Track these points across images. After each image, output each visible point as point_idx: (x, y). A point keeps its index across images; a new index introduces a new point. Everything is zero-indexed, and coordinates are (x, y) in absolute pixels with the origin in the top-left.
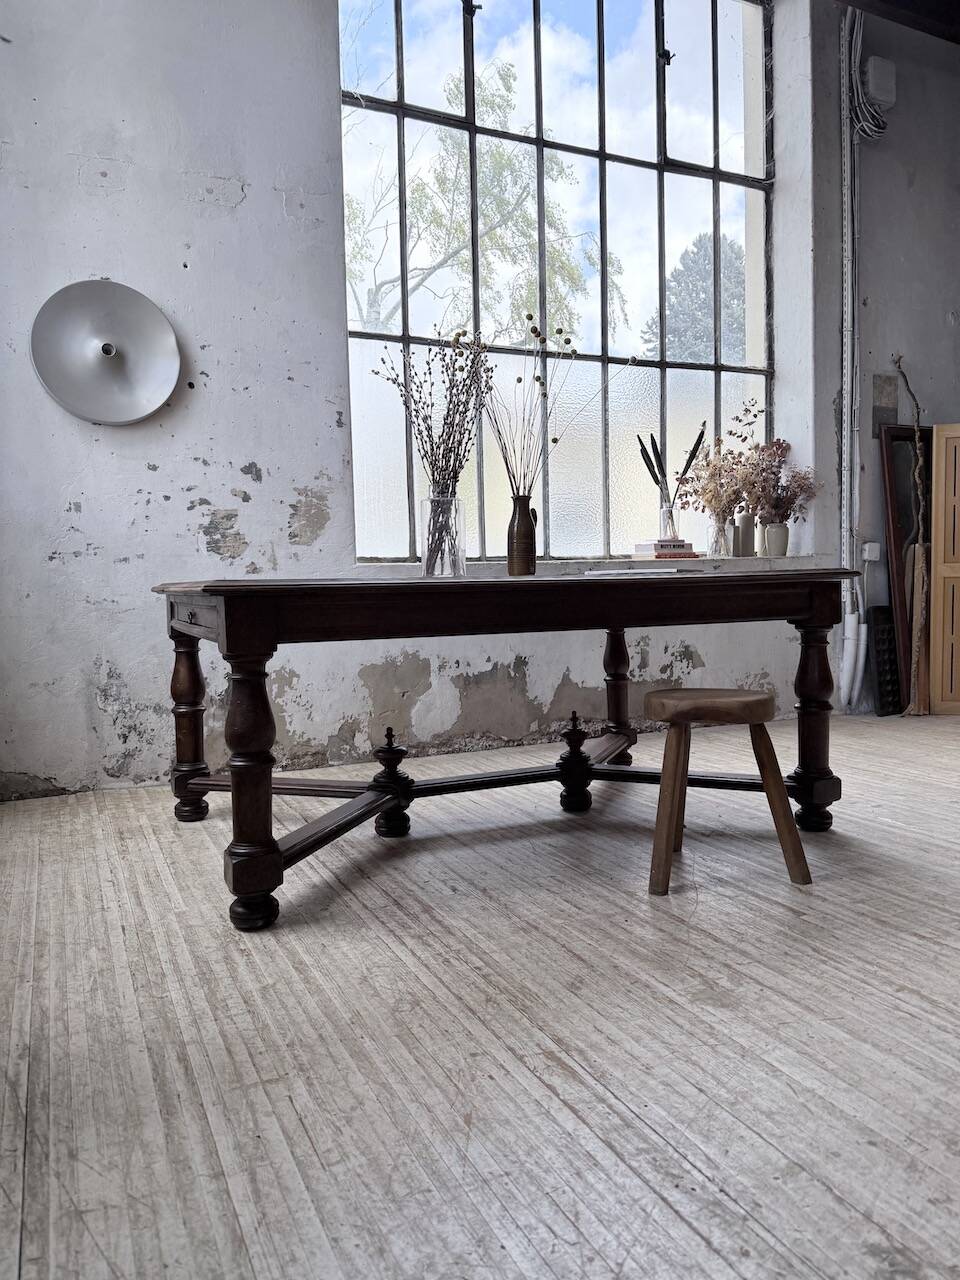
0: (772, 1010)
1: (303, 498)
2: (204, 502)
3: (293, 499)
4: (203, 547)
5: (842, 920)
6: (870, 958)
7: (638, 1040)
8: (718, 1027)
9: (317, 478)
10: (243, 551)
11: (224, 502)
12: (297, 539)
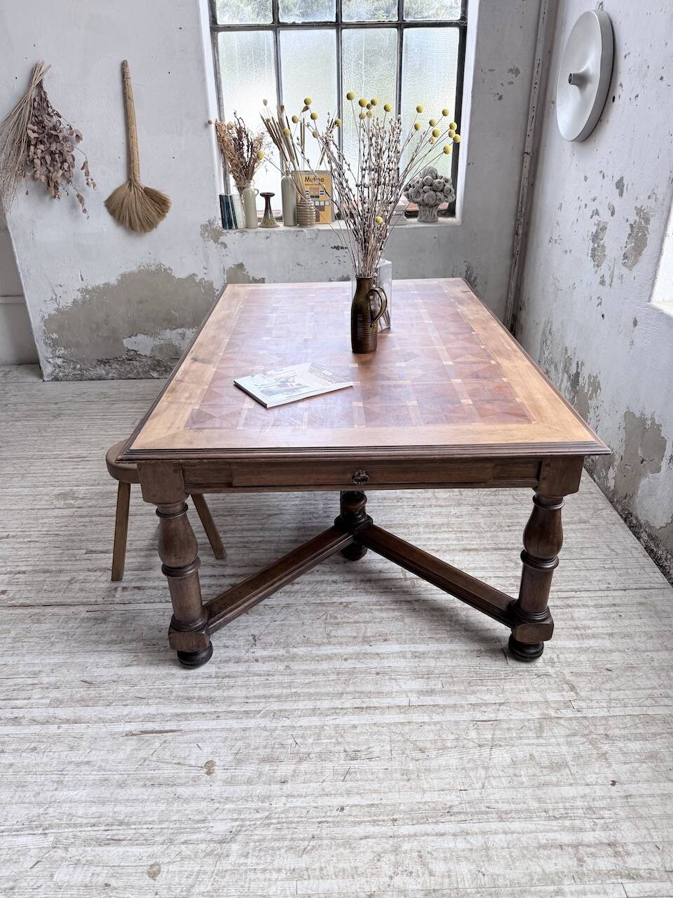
0: (43, 502)
1: (637, 218)
2: (597, 213)
3: (633, 218)
4: (590, 252)
5: (66, 561)
6: (32, 545)
7: (69, 473)
8: (52, 488)
9: (649, 197)
10: (603, 263)
11: (605, 215)
12: (626, 261)
